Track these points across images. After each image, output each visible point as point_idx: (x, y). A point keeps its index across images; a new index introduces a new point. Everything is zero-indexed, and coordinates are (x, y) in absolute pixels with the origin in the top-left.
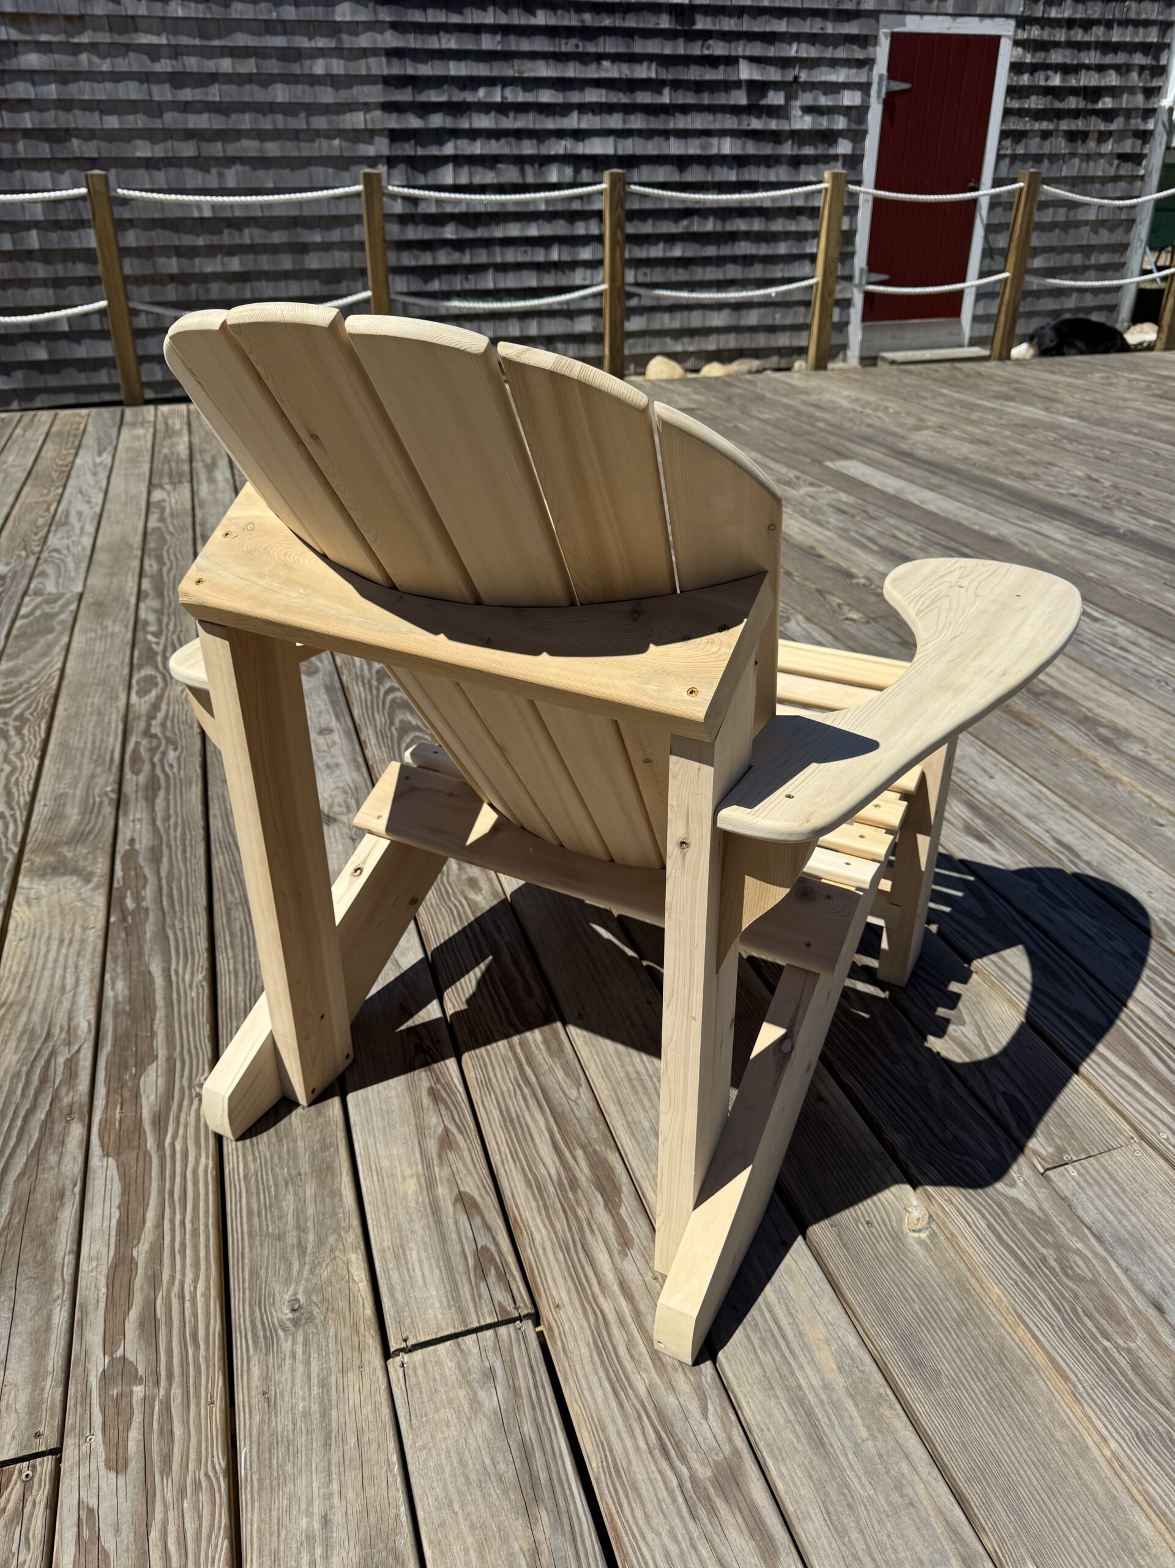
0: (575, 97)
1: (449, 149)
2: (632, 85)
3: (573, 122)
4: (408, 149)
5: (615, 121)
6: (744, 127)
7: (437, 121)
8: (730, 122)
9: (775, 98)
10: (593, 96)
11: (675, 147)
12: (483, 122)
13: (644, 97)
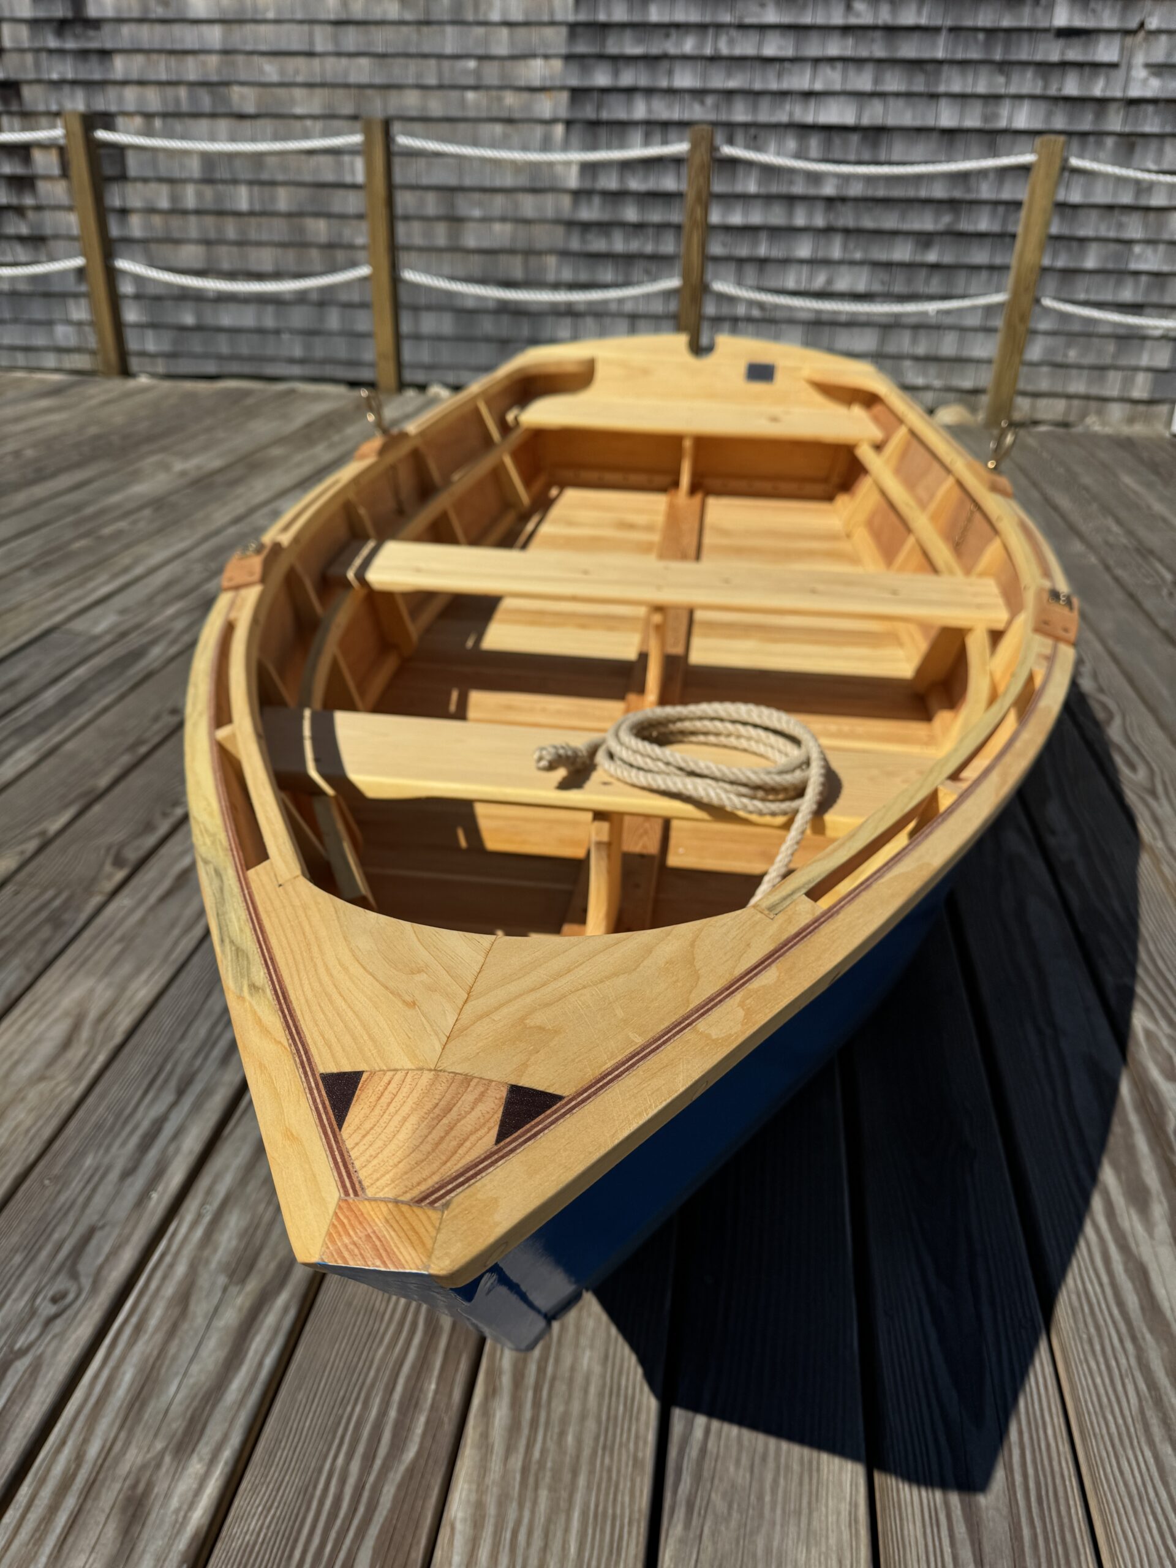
0: (813, 49)
1: (640, 110)
2: (891, 31)
3: (801, 80)
4: (589, 112)
5: (864, 81)
6: (1052, 91)
7: (627, 78)
8: (1028, 83)
9: (1106, 51)
10: (834, 48)
11: (947, 117)
12: (685, 79)
13: (909, 49)
